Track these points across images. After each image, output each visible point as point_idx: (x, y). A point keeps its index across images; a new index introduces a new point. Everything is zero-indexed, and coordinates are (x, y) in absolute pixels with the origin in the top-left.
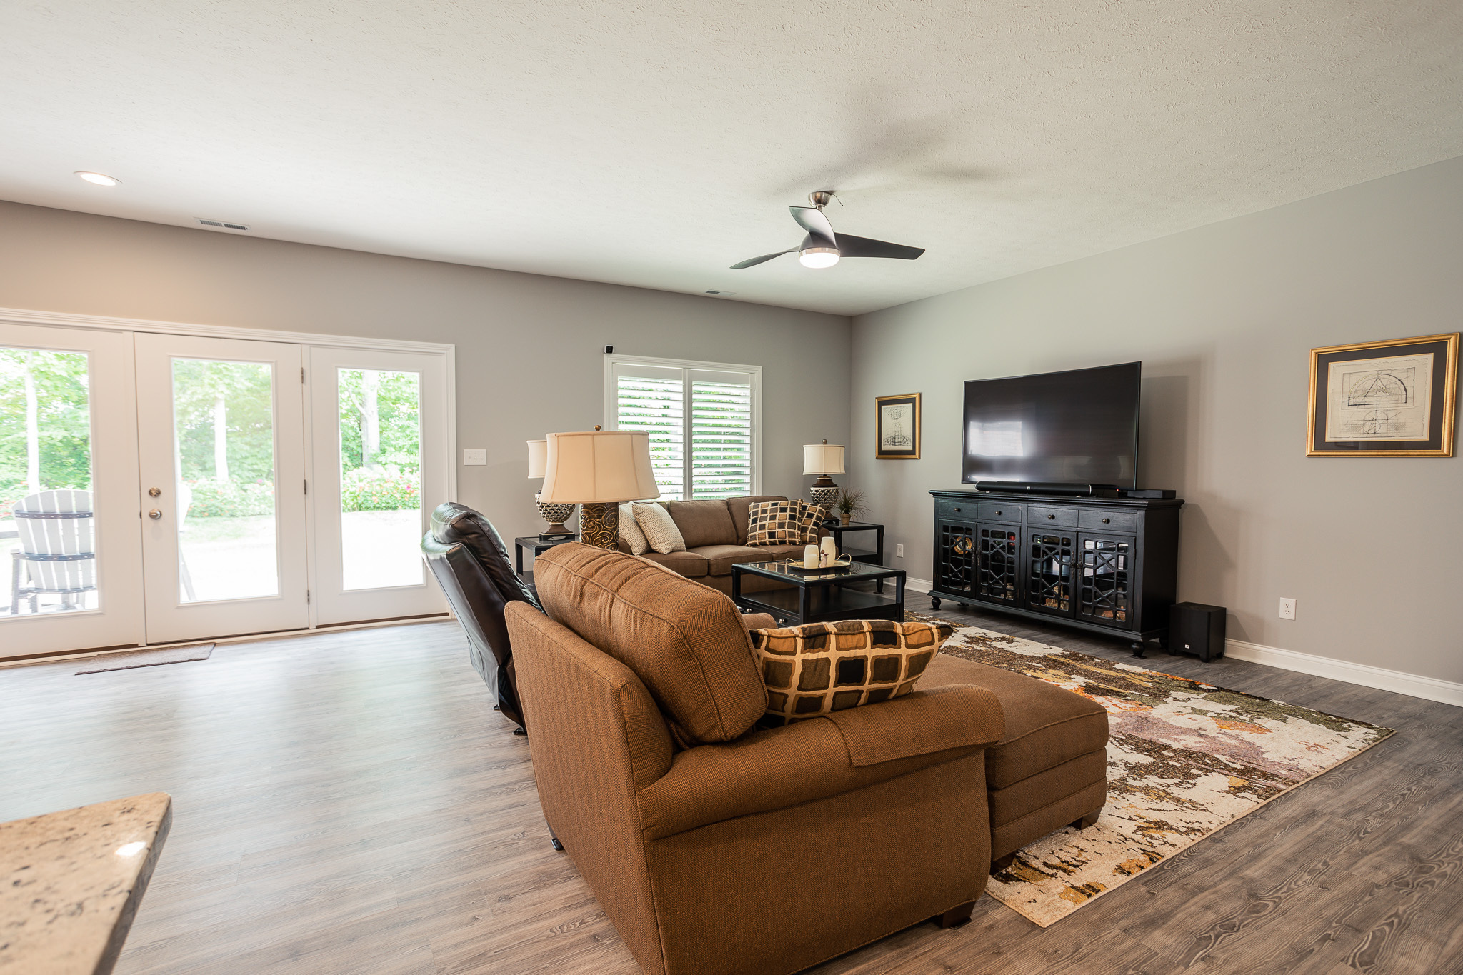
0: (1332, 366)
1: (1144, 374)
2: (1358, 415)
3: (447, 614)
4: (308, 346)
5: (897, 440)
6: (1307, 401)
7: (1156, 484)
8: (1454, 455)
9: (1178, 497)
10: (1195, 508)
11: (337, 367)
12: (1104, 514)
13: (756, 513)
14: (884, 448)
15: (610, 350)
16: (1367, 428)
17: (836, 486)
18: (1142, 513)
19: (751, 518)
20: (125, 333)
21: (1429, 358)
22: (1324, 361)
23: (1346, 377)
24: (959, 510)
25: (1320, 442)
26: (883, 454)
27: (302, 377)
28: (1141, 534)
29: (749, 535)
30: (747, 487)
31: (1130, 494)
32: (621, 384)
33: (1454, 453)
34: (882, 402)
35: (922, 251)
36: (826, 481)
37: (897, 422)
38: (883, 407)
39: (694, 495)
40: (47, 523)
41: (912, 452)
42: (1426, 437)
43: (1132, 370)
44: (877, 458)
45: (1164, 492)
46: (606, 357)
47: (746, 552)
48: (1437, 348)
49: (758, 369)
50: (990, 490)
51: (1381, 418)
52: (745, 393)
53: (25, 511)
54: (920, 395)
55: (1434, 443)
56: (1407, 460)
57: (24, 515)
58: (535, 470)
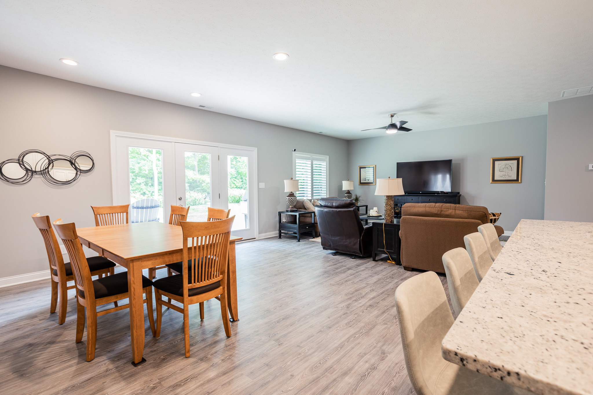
1: (453, 162)
2: (502, 173)
3: (255, 238)
4: (220, 148)
5: (367, 179)
6: (490, 171)
7: (455, 190)
8: (521, 183)
9: (460, 193)
10: (463, 196)
11: (227, 155)
14: (361, 182)
15: (295, 150)
16: (504, 176)
17: (351, 193)
20: (172, 143)
21: (516, 161)
22: (494, 160)
23: (499, 165)
24: (398, 199)
25: (494, 180)
26: (361, 184)
27: (219, 158)
32: (297, 161)
33: (521, 182)
34: (360, 168)
35: (410, 130)
36: (349, 192)
39: (314, 197)
40: (141, 210)
41: (373, 183)
42: (516, 179)
43: (450, 162)
44: (359, 185)
46: (294, 152)
48: (518, 159)
49: (328, 157)
50: (408, 193)
51: (507, 174)
52: (325, 164)
53: (135, 206)
54: (376, 166)
55: (517, 180)
56: (512, 184)
57: (135, 208)
58: (287, 189)
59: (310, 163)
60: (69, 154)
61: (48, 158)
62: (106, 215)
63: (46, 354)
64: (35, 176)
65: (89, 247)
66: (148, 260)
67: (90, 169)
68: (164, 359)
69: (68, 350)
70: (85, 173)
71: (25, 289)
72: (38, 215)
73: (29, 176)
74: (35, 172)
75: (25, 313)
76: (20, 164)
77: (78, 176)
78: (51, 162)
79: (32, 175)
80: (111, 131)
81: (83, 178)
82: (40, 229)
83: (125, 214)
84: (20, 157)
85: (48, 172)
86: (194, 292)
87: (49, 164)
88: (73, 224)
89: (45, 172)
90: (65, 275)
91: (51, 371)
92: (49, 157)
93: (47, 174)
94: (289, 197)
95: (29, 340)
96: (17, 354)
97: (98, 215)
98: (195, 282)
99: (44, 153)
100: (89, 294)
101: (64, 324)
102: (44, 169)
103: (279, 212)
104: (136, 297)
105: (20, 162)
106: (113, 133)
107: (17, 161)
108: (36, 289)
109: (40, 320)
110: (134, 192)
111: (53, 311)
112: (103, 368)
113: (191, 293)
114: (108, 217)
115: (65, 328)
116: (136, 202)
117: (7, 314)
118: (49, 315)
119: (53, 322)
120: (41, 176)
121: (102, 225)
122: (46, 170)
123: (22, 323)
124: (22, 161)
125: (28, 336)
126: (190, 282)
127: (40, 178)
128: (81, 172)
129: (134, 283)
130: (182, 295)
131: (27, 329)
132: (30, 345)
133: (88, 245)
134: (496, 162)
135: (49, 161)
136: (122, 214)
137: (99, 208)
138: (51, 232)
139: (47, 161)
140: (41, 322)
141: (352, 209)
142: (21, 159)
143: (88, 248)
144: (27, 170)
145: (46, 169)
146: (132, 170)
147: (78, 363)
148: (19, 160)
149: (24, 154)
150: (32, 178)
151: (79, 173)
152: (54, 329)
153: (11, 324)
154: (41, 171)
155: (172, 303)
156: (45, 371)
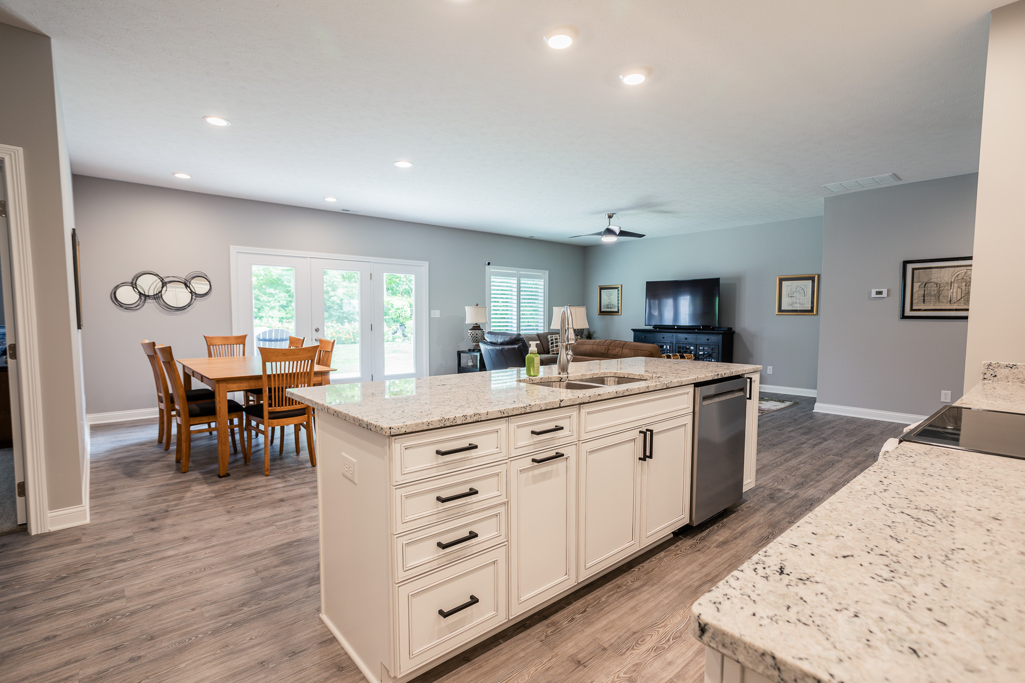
0: (784, 282)
1: (721, 282)
2: (791, 300)
4: (373, 263)
5: (609, 306)
6: (776, 297)
7: (726, 325)
9: (733, 330)
10: (739, 334)
11: (382, 272)
12: (707, 337)
13: (552, 340)
14: (602, 310)
15: (489, 264)
16: (794, 305)
18: (721, 336)
19: (550, 342)
20: (307, 258)
21: (811, 281)
22: (781, 280)
23: (787, 287)
24: (645, 337)
25: (780, 310)
26: (602, 313)
27: (371, 277)
28: (720, 344)
29: (550, 350)
30: (542, 328)
31: (716, 329)
32: (492, 280)
33: (817, 314)
34: (601, 288)
35: (642, 236)
37: (610, 298)
38: (602, 291)
39: (522, 331)
41: (618, 312)
42: (810, 309)
43: (716, 281)
44: (599, 315)
45: (728, 328)
46: (487, 267)
47: (550, 357)
48: (812, 279)
49: (547, 272)
50: (659, 328)
51: (798, 301)
52: (542, 283)
53: (261, 338)
54: (622, 286)
55: (812, 311)
56: (804, 316)
57: (261, 340)
58: (470, 320)
59: (516, 282)
60: (183, 275)
61: (161, 281)
62: (220, 346)
63: (150, 467)
64: (149, 301)
65: (202, 381)
66: (233, 383)
67: (207, 293)
68: (246, 476)
69: (169, 466)
70: (201, 297)
71: (137, 424)
72: (147, 341)
73: (142, 301)
74: (148, 296)
75: (136, 441)
76: (133, 288)
77: (193, 300)
78: (164, 284)
79: (145, 300)
80: (231, 247)
81: (198, 303)
82: (148, 356)
83: (242, 346)
84: (133, 280)
85: (161, 296)
86: (274, 416)
87: (163, 287)
88: (170, 347)
89: (158, 297)
90: (170, 402)
91: (152, 476)
92: (163, 279)
93: (161, 299)
94: (472, 331)
95: (137, 459)
96: (128, 465)
97: (211, 347)
98: (275, 406)
99: (157, 275)
100: (184, 412)
101: (169, 450)
102: (158, 292)
103: (458, 351)
104: (221, 415)
105: (134, 285)
106: (233, 249)
107: (131, 285)
108: (147, 425)
109: (148, 447)
110: (288, 321)
111: (160, 440)
112: (193, 477)
113: (271, 416)
114: (223, 349)
115: (169, 453)
116: (263, 333)
117: (120, 441)
118: (156, 444)
119: (159, 449)
120: (154, 301)
121: (215, 357)
122: (160, 295)
123: (132, 448)
124: (136, 284)
125: (137, 456)
126: (270, 405)
127: (153, 303)
128: (196, 297)
129: (220, 403)
130: (262, 417)
131: (136, 452)
132: (138, 461)
133: (200, 378)
134: (783, 282)
135: (163, 283)
136: (235, 345)
137: (212, 338)
138: (157, 359)
139: (161, 283)
140: (149, 448)
141: (516, 346)
142: (134, 282)
143: (200, 382)
144: (140, 294)
145: (159, 292)
146: (287, 289)
147: (174, 473)
148: (132, 283)
149: (137, 277)
150: (146, 304)
151: (194, 297)
152: (160, 453)
153: (123, 448)
154: (154, 295)
155: (260, 428)
156: (147, 475)
